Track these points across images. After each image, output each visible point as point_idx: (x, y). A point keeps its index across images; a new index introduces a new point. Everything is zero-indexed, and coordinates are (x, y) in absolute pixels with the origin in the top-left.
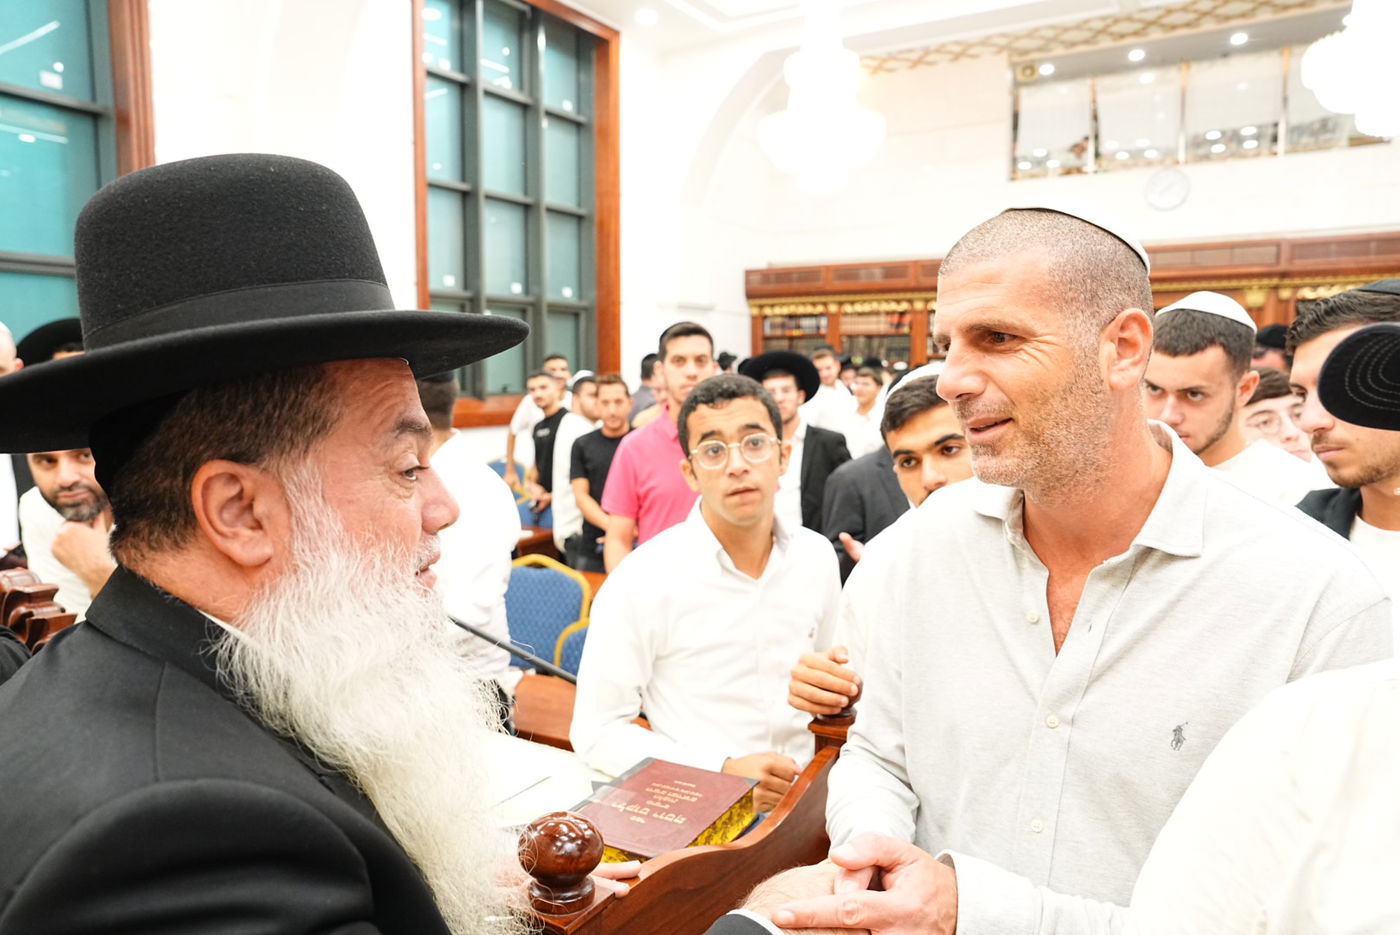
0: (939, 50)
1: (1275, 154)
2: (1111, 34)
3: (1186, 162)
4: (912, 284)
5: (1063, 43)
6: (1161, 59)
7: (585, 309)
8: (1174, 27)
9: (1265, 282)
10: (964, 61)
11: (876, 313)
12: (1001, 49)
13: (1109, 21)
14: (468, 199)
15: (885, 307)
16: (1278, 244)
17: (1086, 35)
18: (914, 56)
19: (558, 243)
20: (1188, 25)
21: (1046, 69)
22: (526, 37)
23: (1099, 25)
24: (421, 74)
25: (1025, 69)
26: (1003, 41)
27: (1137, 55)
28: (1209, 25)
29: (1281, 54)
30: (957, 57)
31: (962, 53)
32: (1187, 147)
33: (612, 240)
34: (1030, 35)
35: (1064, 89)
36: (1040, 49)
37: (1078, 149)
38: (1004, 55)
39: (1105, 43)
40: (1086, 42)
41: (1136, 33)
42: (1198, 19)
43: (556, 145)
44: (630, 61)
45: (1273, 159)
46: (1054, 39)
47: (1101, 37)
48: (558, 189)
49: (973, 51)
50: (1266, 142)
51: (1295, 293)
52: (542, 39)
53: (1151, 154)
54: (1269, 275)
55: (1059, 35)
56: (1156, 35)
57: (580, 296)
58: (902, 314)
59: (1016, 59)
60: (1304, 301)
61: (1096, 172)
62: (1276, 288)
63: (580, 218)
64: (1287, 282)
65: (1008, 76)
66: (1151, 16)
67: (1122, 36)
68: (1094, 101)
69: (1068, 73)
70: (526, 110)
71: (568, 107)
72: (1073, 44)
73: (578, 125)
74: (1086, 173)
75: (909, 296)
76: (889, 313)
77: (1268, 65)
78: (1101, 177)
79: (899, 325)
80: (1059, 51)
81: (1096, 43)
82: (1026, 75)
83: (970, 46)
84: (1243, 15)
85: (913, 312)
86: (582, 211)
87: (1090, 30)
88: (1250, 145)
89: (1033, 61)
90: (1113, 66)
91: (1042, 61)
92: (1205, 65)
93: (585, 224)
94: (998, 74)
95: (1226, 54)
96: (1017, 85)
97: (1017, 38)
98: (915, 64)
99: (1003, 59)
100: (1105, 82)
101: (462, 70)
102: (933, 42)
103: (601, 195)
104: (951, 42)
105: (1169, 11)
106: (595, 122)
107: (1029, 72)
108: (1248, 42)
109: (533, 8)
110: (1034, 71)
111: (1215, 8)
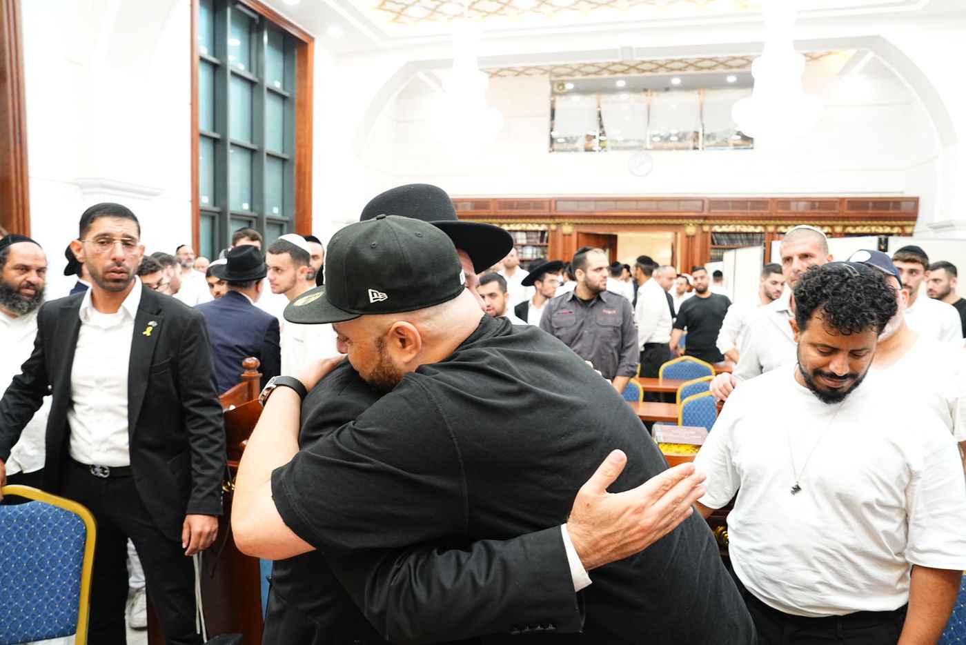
0: (510, 69)
1: (697, 149)
2: (610, 71)
3: (651, 149)
4: (492, 213)
5: (582, 72)
6: (634, 88)
7: (287, 222)
8: (644, 71)
9: (696, 221)
10: (523, 77)
12: (546, 72)
13: (610, 64)
14: (218, 144)
16: (703, 201)
17: (596, 69)
18: (494, 71)
19: (272, 176)
20: (651, 71)
21: (569, 86)
22: (255, 36)
23: (604, 66)
24: (197, 59)
25: (558, 85)
26: (548, 68)
27: (621, 84)
28: (662, 72)
29: (700, 94)
30: (519, 74)
31: (523, 72)
32: (650, 139)
33: (307, 176)
34: (565, 66)
35: (576, 99)
36: (568, 75)
37: (589, 136)
38: (547, 76)
39: (606, 75)
40: (595, 73)
42: (657, 69)
43: (272, 109)
44: (321, 58)
45: (695, 151)
46: (578, 70)
47: (604, 72)
48: (272, 143)
49: (529, 72)
50: (693, 142)
51: (711, 228)
52: (265, 38)
54: (698, 218)
56: (634, 74)
57: (283, 212)
59: (554, 79)
60: (715, 233)
61: (599, 151)
62: (701, 225)
63: (284, 160)
64: (707, 222)
65: (549, 87)
66: (632, 64)
67: (615, 72)
68: (599, 107)
69: (583, 90)
70: (254, 85)
71: (277, 85)
72: (588, 74)
73: (284, 98)
74: (594, 151)
77: (692, 98)
78: (603, 154)
80: (579, 77)
81: (600, 75)
82: (558, 89)
83: (529, 68)
84: (680, 69)
86: (285, 156)
87: (598, 67)
89: (563, 81)
90: (608, 89)
91: (569, 81)
92: (659, 94)
93: (287, 166)
94: (543, 86)
95: (668, 89)
96: (553, 93)
97: (557, 67)
98: (494, 76)
99: (547, 78)
100: (605, 98)
101: (214, 56)
102: (506, 65)
103: (299, 146)
104: (518, 66)
105: (643, 62)
106: (296, 96)
107: (561, 87)
108: (681, 83)
109: (261, 17)
110: (564, 88)
111: (667, 64)
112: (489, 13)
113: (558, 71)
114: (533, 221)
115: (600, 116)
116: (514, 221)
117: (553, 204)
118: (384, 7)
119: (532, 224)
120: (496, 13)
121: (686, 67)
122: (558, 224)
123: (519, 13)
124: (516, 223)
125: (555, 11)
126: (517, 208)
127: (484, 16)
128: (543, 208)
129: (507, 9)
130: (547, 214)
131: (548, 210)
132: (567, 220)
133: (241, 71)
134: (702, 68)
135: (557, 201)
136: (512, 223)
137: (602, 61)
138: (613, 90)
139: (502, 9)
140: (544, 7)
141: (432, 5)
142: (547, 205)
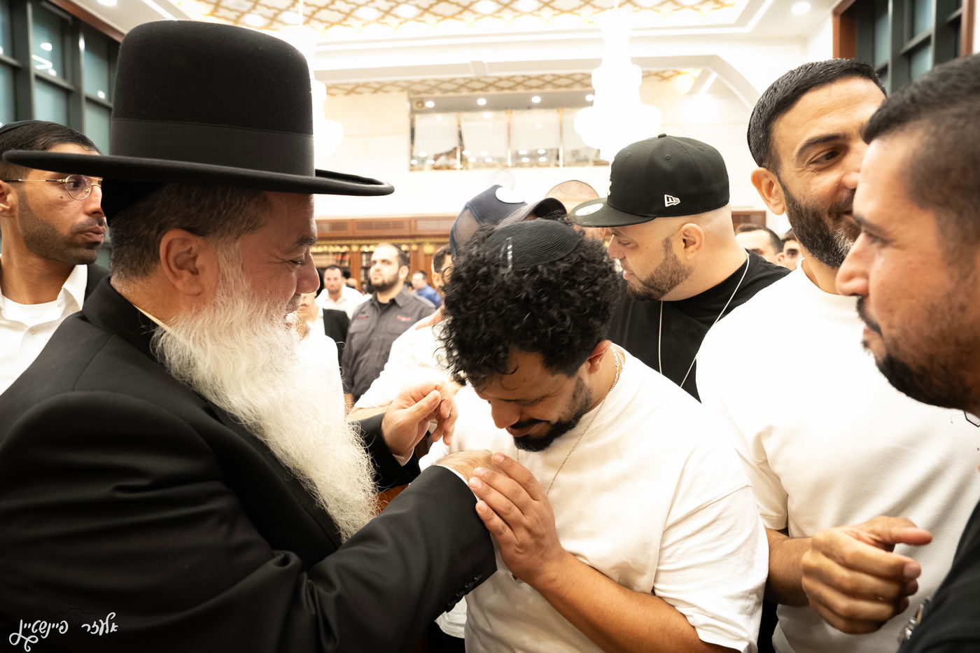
0: (365, 85)
1: (558, 166)
2: (468, 88)
3: (512, 167)
4: (350, 234)
5: (441, 89)
6: (495, 106)
8: (502, 89)
10: (380, 94)
11: (327, 253)
12: (403, 89)
13: (467, 81)
15: (332, 249)
17: (454, 87)
18: (349, 87)
20: (510, 88)
21: (430, 104)
22: (69, 40)
23: (462, 82)
25: (418, 103)
26: (405, 85)
27: (482, 102)
28: (521, 90)
29: (558, 111)
30: (376, 91)
31: (379, 89)
32: (512, 158)
34: (422, 82)
35: (439, 117)
36: (426, 92)
37: (451, 154)
38: (405, 93)
39: (465, 93)
40: (454, 91)
42: (515, 86)
43: (93, 122)
45: (557, 168)
46: (435, 87)
47: (463, 89)
49: (385, 88)
50: (554, 159)
52: (82, 44)
53: (489, 160)
55: (438, 85)
56: (493, 91)
58: (344, 254)
59: (412, 96)
61: (461, 169)
65: (408, 106)
66: (490, 81)
67: (474, 90)
68: (459, 126)
69: (443, 108)
70: (69, 94)
71: (101, 95)
72: (447, 91)
74: (456, 169)
75: (348, 242)
76: (334, 253)
77: (551, 116)
78: (464, 172)
79: (342, 261)
80: (438, 94)
81: (459, 92)
82: (417, 107)
83: (385, 85)
84: (538, 87)
85: (350, 252)
87: (456, 84)
88: (542, 159)
89: (422, 98)
90: (468, 107)
91: (428, 99)
92: (519, 112)
94: (400, 105)
95: (530, 107)
96: (413, 112)
97: (414, 83)
98: (349, 92)
99: (405, 95)
100: (465, 116)
101: (14, 57)
102: (361, 80)
104: (373, 80)
105: (500, 79)
107: (420, 105)
108: (541, 102)
109: (75, 19)
110: (423, 104)
111: (524, 81)
112: (332, 24)
113: (415, 87)
115: (460, 136)
116: (373, 241)
117: (413, 222)
118: (217, 14)
120: (339, 23)
121: (543, 85)
122: (419, 244)
123: (364, 25)
125: (401, 23)
126: (377, 228)
127: (327, 27)
128: (402, 228)
129: (350, 21)
130: (406, 233)
131: (407, 229)
132: (427, 240)
133: (52, 77)
134: (559, 86)
135: (416, 220)
136: (372, 244)
137: (460, 76)
138: (471, 107)
139: (345, 19)
140: (388, 19)
141: (270, 13)
142: (406, 224)
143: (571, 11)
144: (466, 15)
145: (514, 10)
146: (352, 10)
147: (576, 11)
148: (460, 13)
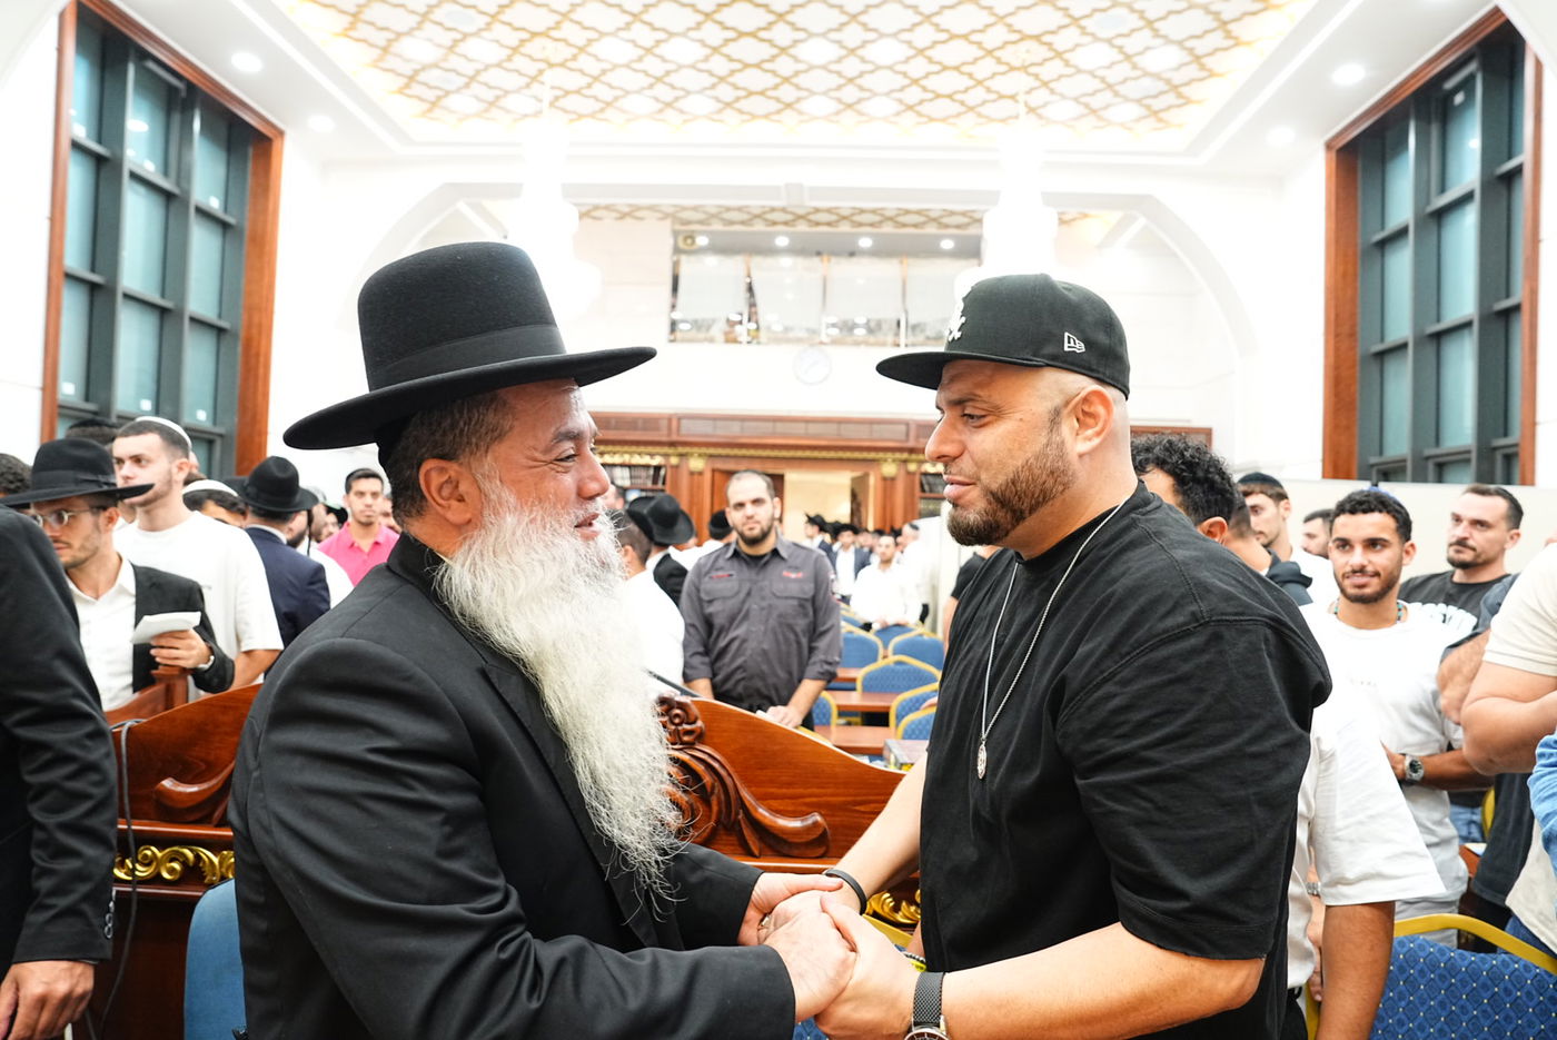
0: (608, 208)
1: (898, 345)
2: (766, 220)
3: (828, 344)
5: (723, 220)
6: (803, 249)
7: (221, 436)
8: (817, 224)
9: (898, 455)
10: (629, 221)
12: (666, 216)
13: (766, 210)
14: (100, 295)
16: (907, 424)
17: (745, 217)
19: (198, 357)
20: (829, 224)
21: (702, 241)
22: (176, 118)
23: (757, 211)
24: (65, 144)
26: (671, 210)
27: (782, 242)
28: (845, 228)
29: (901, 263)
30: (623, 216)
31: (629, 214)
32: (827, 329)
33: (262, 359)
34: (696, 208)
35: (711, 261)
36: (701, 222)
38: (668, 224)
39: (759, 227)
40: (743, 223)
41: (786, 223)
42: (838, 221)
43: (203, 245)
44: (294, 166)
46: (717, 216)
47: (757, 221)
48: (201, 298)
49: (638, 214)
50: (891, 335)
51: (919, 467)
52: (197, 124)
53: (799, 333)
54: (901, 450)
55: (720, 214)
56: (802, 227)
57: (215, 420)
59: (678, 227)
60: (926, 474)
61: (748, 342)
62: (905, 462)
63: (220, 331)
64: (914, 456)
65: (668, 242)
66: (801, 212)
67: (774, 223)
68: (749, 276)
69: (722, 248)
70: (171, 200)
71: (214, 204)
72: (732, 223)
73: (224, 225)
74: (740, 343)
77: (889, 269)
78: (753, 348)
80: (717, 226)
81: (751, 225)
82: (684, 245)
83: (639, 208)
84: (872, 225)
86: (224, 324)
87: (748, 213)
88: (860, 332)
89: (693, 232)
90: (763, 249)
91: (701, 233)
92: (839, 260)
93: (226, 340)
94: (660, 239)
95: (854, 253)
96: (677, 250)
97: (683, 209)
99: (667, 225)
100: (757, 261)
101: (100, 141)
102: (603, 201)
103: (250, 309)
104: (622, 202)
105: (817, 210)
106: (247, 225)
107: (689, 241)
108: (873, 245)
109: (191, 86)
110: (693, 242)
111: (853, 215)
112: (580, 116)
113: (686, 215)
114: (642, 449)
115: (750, 289)
116: (610, 448)
117: (674, 423)
118: (407, 91)
119: (640, 454)
120: (592, 115)
121: (881, 222)
122: (681, 455)
123: (628, 121)
124: (615, 453)
125: (685, 121)
126: (616, 428)
127: (572, 120)
128: (657, 429)
129: (609, 113)
130: (664, 439)
131: (665, 431)
132: (696, 450)
133: (148, 172)
134: (904, 225)
135: (680, 418)
136: (608, 453)
137: (756, 204)
138: (772, 251)
139: (602, 110)
140: (670, 113)
141: (489, 95)
142: (664, 423)
143: (944, 120)
144: (788, 115)
145: (861, 114)
146: (616, 99)
147: (951, 120)
148: (778, 112)
